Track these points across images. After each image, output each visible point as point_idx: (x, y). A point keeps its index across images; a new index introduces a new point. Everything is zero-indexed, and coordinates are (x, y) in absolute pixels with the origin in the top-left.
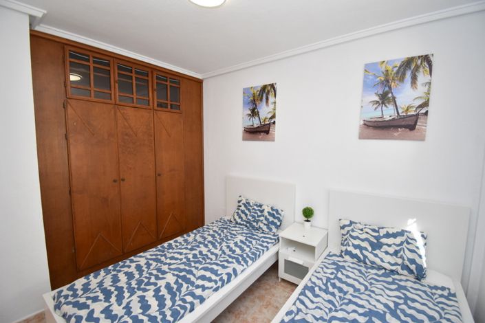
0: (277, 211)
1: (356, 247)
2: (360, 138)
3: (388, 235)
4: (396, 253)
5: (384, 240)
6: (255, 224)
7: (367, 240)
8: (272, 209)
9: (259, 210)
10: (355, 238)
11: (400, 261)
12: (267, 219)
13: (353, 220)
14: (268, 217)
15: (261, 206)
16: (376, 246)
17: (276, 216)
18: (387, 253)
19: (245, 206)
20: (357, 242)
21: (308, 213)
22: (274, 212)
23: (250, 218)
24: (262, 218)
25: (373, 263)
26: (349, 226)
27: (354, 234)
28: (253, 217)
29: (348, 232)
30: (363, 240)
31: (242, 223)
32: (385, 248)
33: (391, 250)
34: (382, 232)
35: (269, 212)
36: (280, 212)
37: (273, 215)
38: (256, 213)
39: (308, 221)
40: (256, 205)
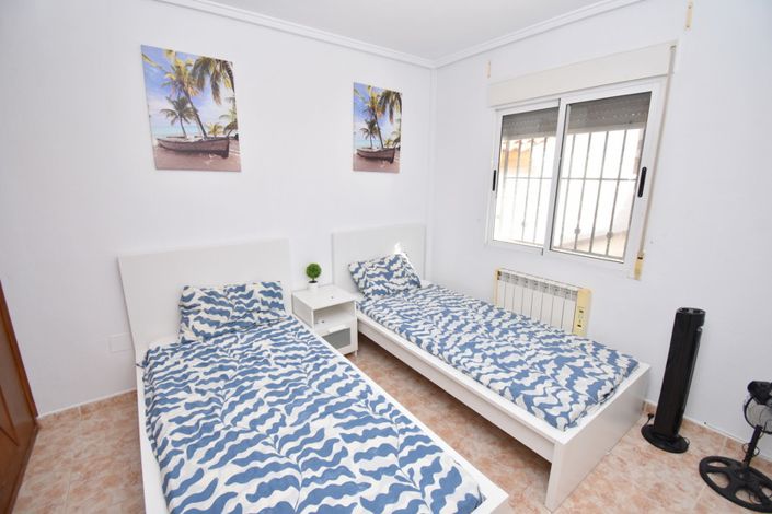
0: (274, 285)
1: (378, 283)
2: (354, 169)
3: (391, 263)
4: (403, 274)
5: (392, 268)
6: (248, 319)
7: (381, 273)
8: (266, 286)
9: (241, 296)
10: (372, 276)
11: (407, 279)
12: (264, 303)
13: (360, 261)
14: (265, 299)
15: (242, 288)
16: (389, 275)
17: (276, 292)
18: (397, 277)
19: (207, 300)
20: (376, 279)
21: (313, 272)
22: (271, 288)
23: (237, 314)
24: (256, 305)
25: (393, 290)
26: (360, 267)
27: (370, 273)
28: (241, 310)
29: (364, 273)
30: (378, 275)
31: (221, 330)
32: (396, 274)
33: (399, 273)
34: (387, 262)
35: (261, 292)
36: (278, 284)
37: (271, 294)
38: (240, 302)
39: (313, 282)
40: (231, 290)
